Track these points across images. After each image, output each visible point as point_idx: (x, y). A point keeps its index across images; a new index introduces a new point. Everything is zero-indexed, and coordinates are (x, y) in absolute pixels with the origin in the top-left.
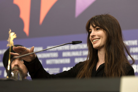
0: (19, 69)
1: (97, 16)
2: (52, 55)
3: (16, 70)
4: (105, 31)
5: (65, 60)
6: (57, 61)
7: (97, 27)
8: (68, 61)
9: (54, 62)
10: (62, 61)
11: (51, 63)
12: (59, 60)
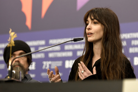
0: (20, 65)
1: (96, 9)
2: (55, 48)
3: (17, 66)
4: (103, 26)
5: (67, 53)
6: (59, 55)
7: (95, 21)
8: (70, 54)
9: (57, 55)
10: (64, 54)
11: (54, 56)
12: (62, 53)
